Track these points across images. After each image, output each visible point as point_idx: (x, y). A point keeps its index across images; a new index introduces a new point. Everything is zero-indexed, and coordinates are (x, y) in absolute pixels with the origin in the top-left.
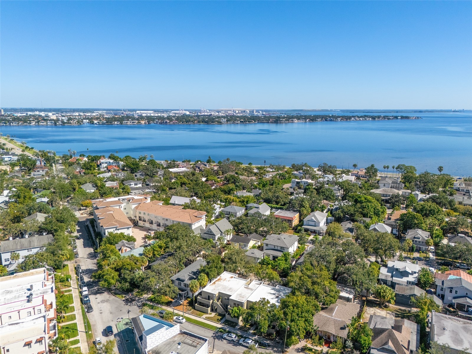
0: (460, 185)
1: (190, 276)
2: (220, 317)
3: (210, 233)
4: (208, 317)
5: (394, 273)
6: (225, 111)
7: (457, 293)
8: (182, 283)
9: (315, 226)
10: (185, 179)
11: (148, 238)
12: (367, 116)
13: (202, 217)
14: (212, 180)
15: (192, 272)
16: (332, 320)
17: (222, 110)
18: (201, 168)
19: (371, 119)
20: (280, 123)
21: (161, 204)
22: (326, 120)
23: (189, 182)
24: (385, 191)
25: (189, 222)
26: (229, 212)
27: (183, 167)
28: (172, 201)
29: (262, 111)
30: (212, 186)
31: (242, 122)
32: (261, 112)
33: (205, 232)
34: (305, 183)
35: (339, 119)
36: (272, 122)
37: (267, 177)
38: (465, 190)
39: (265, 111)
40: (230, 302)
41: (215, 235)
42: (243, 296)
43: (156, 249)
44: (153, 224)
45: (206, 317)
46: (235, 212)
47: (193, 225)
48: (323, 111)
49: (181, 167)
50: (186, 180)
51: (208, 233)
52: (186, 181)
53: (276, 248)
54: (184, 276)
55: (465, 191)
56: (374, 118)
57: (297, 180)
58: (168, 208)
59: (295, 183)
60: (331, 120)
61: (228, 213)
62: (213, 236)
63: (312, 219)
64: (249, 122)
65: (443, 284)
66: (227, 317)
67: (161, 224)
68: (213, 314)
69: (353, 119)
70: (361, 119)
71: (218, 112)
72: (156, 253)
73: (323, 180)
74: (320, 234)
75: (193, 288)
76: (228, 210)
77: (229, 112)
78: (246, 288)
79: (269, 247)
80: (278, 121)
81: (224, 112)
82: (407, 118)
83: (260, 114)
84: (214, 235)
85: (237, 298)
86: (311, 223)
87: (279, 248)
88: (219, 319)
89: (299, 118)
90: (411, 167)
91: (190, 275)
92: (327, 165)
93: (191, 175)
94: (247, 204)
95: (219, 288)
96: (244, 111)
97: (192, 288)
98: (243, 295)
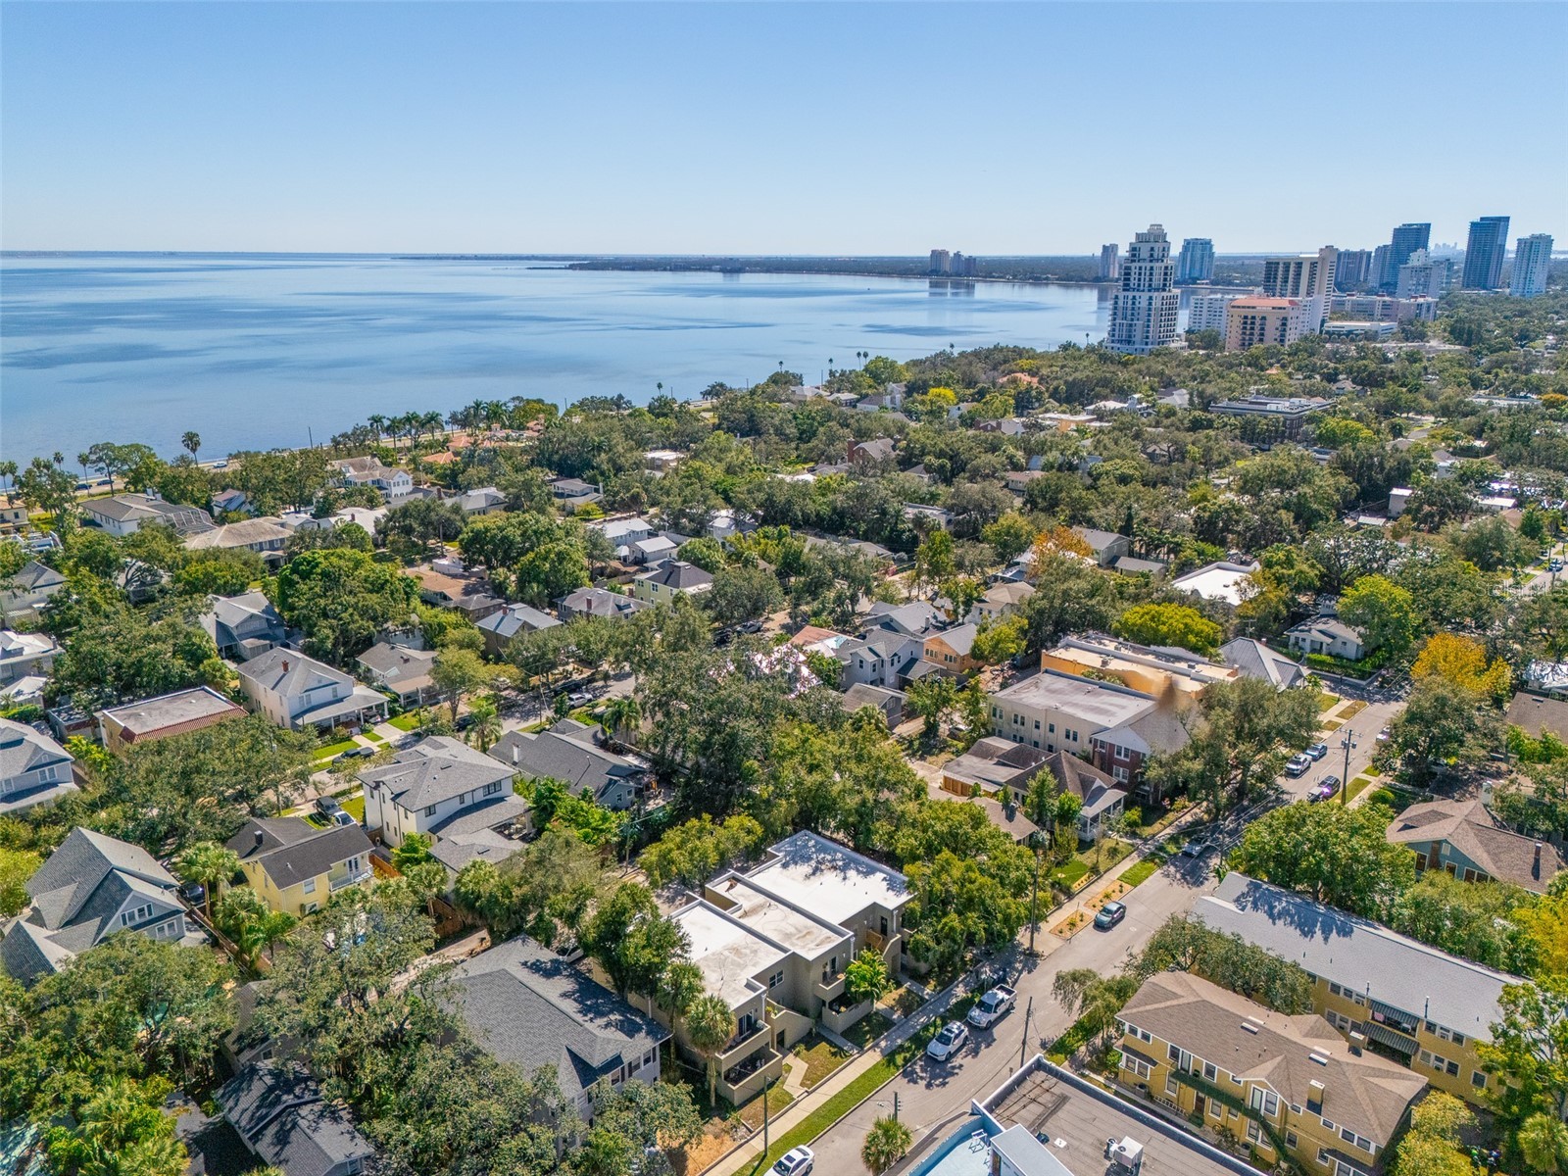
2: (825, 1047)
4: (805, 1079)
7: (899, 662)
40: (814, 975)
41: (180, 908)
42: (798, 930)
53: (468, 802)
63: (320, 678)
65: (877, 655)
68: (796, 1063)
74: (373, 721)
78: (746, 915)
85: (812, 946)
86: (318, 697)
87: (480, 796)
88: (833, 1050)
90: (137, 448)
98: (792, 930)
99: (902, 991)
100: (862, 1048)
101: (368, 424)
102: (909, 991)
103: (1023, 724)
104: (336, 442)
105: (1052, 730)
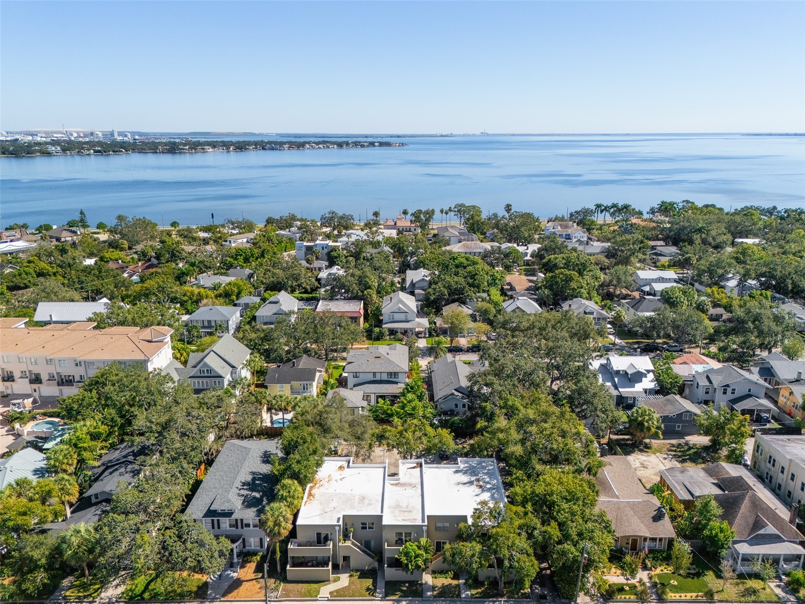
0: (554, 228)
1: (243, 495)
2: (369, 582)
3: (206, 374)
4: (337, 591)
5: (616, 379)
6: (45, 132)
7: (734, 393)
8: (225, 523)
9: (408, 322)
10: (43, 263)
11: (17, 418)
12: (328, 142)
13: (166, 340)
14: (117, 260)
15: (244, 484)
16: (625, 507)
17: (40, 132)
18: (63, 240)
19: (336, 146)
20: (180, 153)
21: (23, 326)
22: (264, 149)
23: (55, 270)
24: (467, 247)
25: (139, 357)
26: (209, 322)
27: (11, 241)
28: (39, 316)
29: (133, 133)
30: (123, 272)
31: (99, 151)
32: (129, 135)
33: (191, 375)
34: (323, 248)
35: (286, 146)
36: (163, 153)
37: (233, 245)
38: (564, 234)
39: (140, 134)
40: (386, 535)
41: (223, 375)
42: (407, 507)
43: (85, 445)
44: (13, 381)
45: (331, 593)
46: (223, 319)
47: (149, 364)
48: (245, 134)
49: (6, 242)
50: (46, 265)
51: (202, 375)
52: (47, 267)
53: (378, 378)
54: (229, 501)
55: (564, 236)
56: (340, 145)
57: (305, 244)
58: (55, 333)
59: (304, 249)
60: (273, 149)
61: (206, 324)
62: (217, 380)
63: (400, 309)
64: (114, 151)
65: (710, 382)
66: (390, 573)
67: (44, 377)
68: (344, 580)
69: (308, 146)
70: (321, 146)
71: (32, 135)
72: (86, 455)
73: (347, 239)
74: (420, 336)
75: (279, 525)
76: (206, 317)
77: (55, 135)
78: (396, 485)
79: (363, 378)
80: (175, 150)
81: (44, 135)
82: (388, 144)
83: (129, 138)
84: (221, 377)
85: (400, 519)
86: (397, 317)
87: (385, 377)
88: (371, 587)
89: (214, 145)
90: (474, 207)
91: (243, 492)
92: (336, 214)
93: (56, 254)
94: (237, 300)
95: (334, 504)
96: (92, 134)
97: (276, 528)
98: (404, 505)
99: (455, 582)
100: (386, 595)
101: (594, 208)
102: (458, 586)
103: (773, 465)
104: (572, 215)
105: (793, 478)
